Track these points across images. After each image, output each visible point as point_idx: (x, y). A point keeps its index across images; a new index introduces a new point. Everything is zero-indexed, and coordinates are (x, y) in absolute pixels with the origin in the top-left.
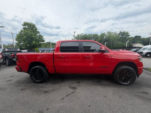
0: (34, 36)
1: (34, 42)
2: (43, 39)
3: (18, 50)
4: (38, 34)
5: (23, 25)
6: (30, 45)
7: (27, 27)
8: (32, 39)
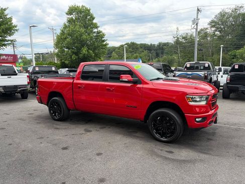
0: (84, 37)
1: (84, 51)
2: (104, 41)
3: (53, 69)
4: (96, 30)
5: (67, 14)
6: (77, 57)
7: (73, 16)
8: (83, 44)
